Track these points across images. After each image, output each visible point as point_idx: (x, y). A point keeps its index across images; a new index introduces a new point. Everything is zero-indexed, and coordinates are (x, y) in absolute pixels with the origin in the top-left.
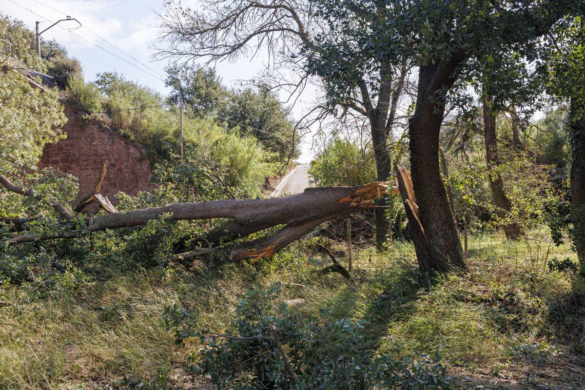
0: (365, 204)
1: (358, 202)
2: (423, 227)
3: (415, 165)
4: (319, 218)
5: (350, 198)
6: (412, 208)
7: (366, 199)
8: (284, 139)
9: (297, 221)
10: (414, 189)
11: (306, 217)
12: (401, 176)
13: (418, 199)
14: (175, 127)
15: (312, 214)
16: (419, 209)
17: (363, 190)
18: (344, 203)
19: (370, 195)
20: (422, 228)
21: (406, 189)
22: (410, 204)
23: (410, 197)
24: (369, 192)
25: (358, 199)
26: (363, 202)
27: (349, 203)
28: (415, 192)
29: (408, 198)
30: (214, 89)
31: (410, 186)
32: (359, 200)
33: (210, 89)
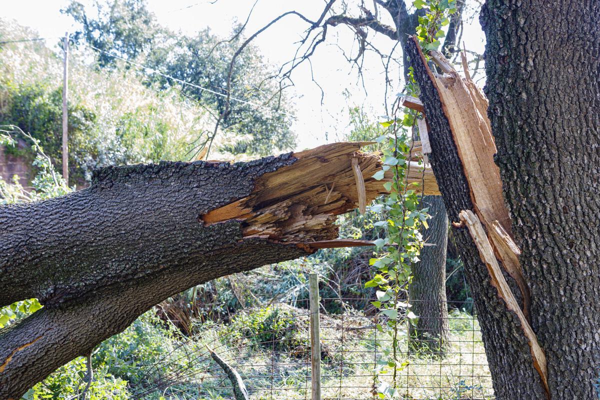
0: (307, 231)
1: (279, 223)
2: (541, 342)
3: (507, 40)
4: (140, 282)
5: (246, 205)
6: (487, 253)
7: (314, 214)
8: (267, 114)
9: (64, 292)
10: (498, 161)
11: (93, 276)
12: (442, 105)
13: (517, 212)
14: (57, 84)
15: (114, 267)
16: (525, 257)
17: (297, 173)
18: (222, 227)
19: (328, 196)
20: (537, 351)
21: (461, 166)
22: (476, 231)
23: (483, 201)
24: (326, 184)
25: (280, 211)
26: (299, 224)
27: (245, 225)
28: (507, 176)
29: (472, 207)
30: (146, 22)
31: (480, 149)
32: (281, 215)
33: (139, 22)
